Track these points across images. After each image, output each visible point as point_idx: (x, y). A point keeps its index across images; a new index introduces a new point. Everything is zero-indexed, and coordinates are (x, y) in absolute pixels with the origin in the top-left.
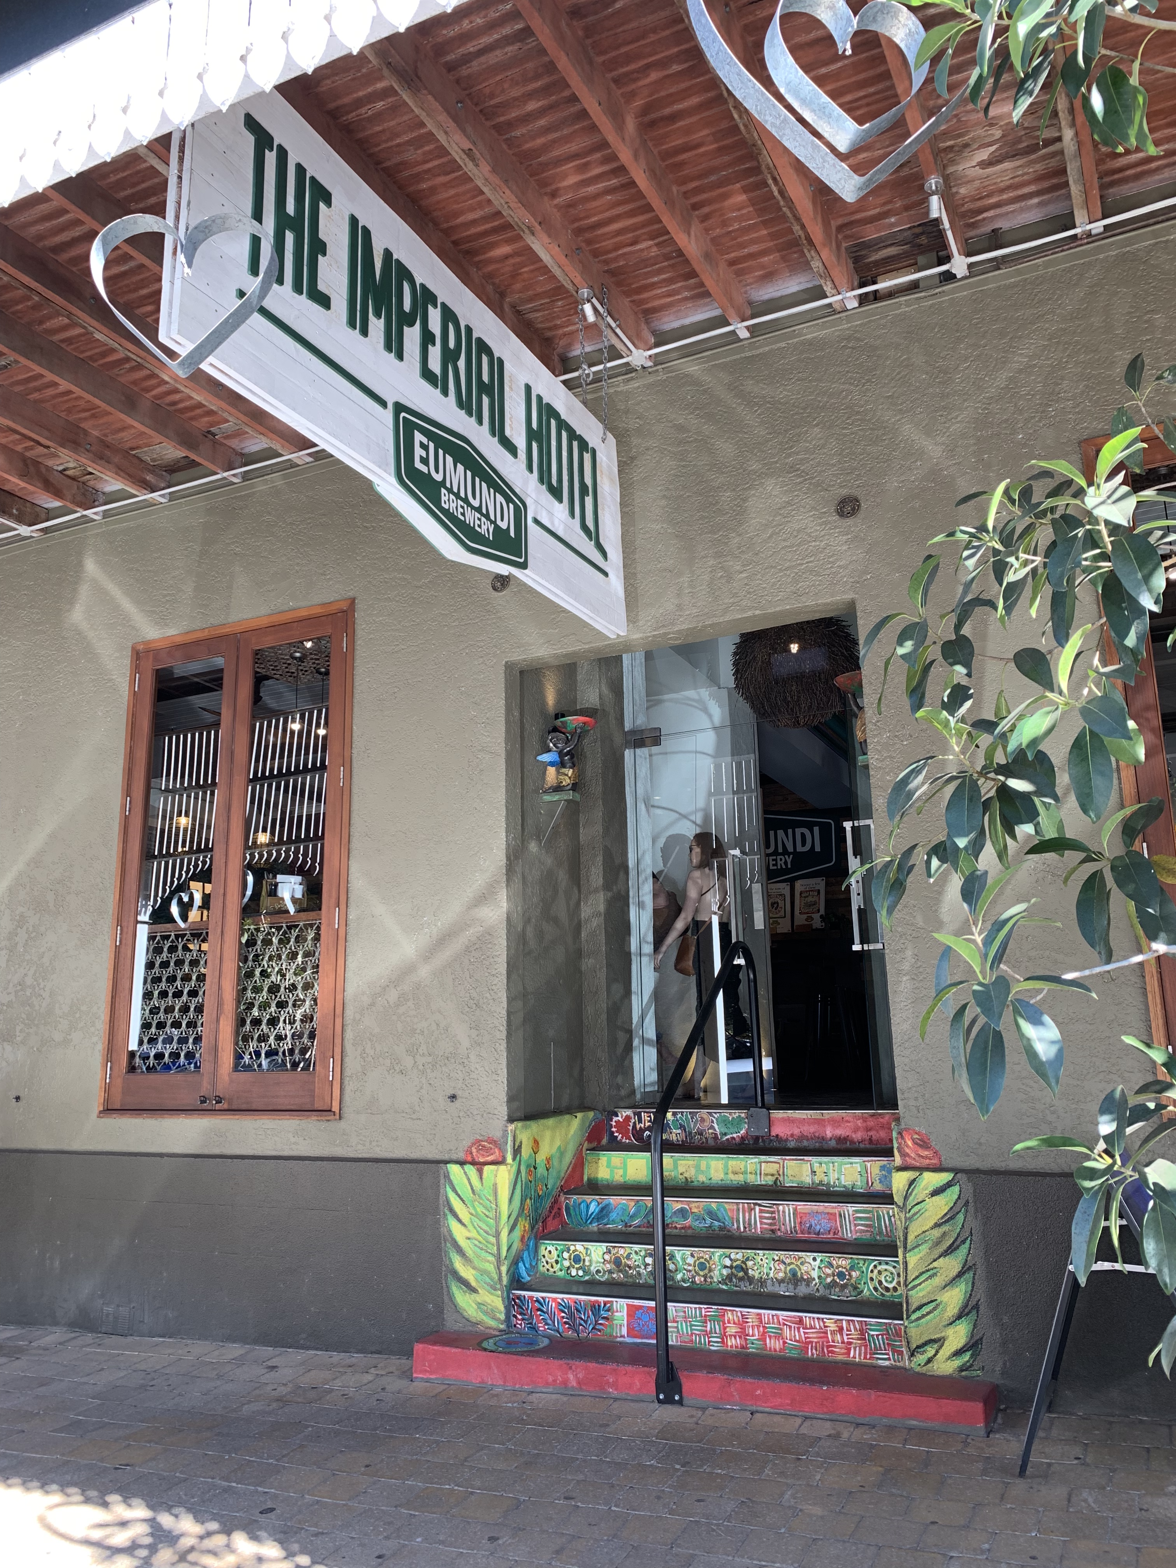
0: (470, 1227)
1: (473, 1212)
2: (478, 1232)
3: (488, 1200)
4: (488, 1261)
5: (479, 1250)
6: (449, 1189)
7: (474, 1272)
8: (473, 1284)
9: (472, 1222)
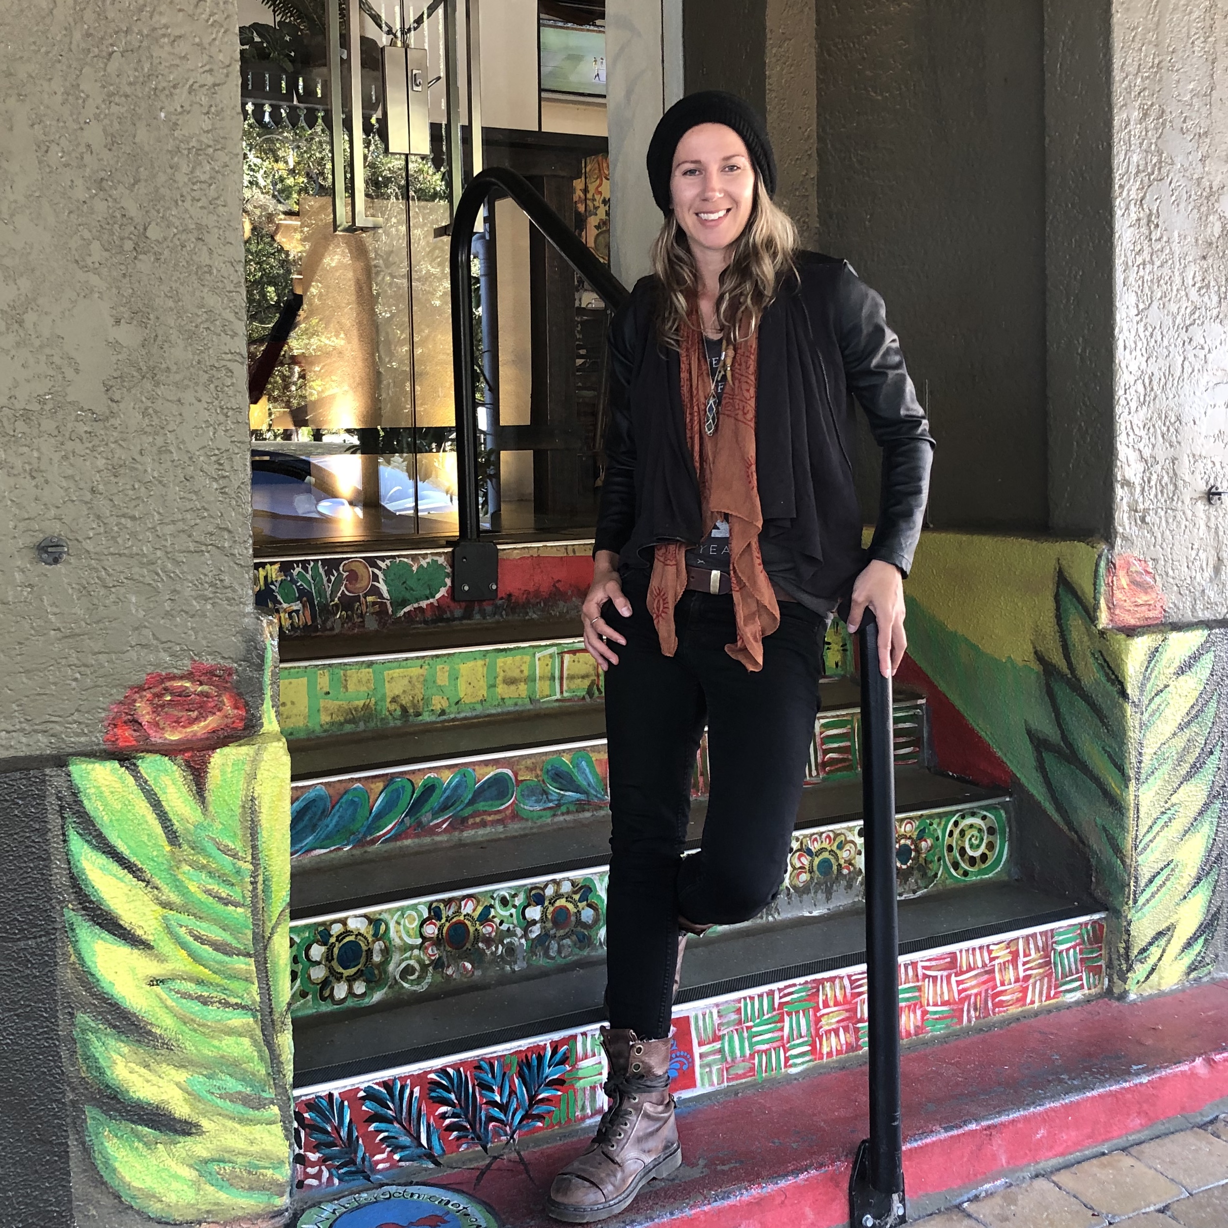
0: (165, 945)
1: (174, 898)
2: (192, 955)
3: (226, 851)
4: (231, 1032)
5: (196, 1007)
6: (79, 847)
7: (182, 1076)
8: (181, 1109)
9: (169, 929)
